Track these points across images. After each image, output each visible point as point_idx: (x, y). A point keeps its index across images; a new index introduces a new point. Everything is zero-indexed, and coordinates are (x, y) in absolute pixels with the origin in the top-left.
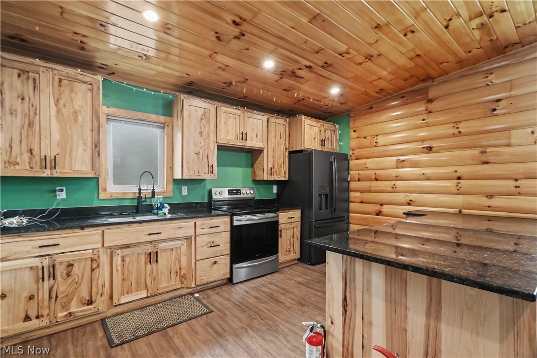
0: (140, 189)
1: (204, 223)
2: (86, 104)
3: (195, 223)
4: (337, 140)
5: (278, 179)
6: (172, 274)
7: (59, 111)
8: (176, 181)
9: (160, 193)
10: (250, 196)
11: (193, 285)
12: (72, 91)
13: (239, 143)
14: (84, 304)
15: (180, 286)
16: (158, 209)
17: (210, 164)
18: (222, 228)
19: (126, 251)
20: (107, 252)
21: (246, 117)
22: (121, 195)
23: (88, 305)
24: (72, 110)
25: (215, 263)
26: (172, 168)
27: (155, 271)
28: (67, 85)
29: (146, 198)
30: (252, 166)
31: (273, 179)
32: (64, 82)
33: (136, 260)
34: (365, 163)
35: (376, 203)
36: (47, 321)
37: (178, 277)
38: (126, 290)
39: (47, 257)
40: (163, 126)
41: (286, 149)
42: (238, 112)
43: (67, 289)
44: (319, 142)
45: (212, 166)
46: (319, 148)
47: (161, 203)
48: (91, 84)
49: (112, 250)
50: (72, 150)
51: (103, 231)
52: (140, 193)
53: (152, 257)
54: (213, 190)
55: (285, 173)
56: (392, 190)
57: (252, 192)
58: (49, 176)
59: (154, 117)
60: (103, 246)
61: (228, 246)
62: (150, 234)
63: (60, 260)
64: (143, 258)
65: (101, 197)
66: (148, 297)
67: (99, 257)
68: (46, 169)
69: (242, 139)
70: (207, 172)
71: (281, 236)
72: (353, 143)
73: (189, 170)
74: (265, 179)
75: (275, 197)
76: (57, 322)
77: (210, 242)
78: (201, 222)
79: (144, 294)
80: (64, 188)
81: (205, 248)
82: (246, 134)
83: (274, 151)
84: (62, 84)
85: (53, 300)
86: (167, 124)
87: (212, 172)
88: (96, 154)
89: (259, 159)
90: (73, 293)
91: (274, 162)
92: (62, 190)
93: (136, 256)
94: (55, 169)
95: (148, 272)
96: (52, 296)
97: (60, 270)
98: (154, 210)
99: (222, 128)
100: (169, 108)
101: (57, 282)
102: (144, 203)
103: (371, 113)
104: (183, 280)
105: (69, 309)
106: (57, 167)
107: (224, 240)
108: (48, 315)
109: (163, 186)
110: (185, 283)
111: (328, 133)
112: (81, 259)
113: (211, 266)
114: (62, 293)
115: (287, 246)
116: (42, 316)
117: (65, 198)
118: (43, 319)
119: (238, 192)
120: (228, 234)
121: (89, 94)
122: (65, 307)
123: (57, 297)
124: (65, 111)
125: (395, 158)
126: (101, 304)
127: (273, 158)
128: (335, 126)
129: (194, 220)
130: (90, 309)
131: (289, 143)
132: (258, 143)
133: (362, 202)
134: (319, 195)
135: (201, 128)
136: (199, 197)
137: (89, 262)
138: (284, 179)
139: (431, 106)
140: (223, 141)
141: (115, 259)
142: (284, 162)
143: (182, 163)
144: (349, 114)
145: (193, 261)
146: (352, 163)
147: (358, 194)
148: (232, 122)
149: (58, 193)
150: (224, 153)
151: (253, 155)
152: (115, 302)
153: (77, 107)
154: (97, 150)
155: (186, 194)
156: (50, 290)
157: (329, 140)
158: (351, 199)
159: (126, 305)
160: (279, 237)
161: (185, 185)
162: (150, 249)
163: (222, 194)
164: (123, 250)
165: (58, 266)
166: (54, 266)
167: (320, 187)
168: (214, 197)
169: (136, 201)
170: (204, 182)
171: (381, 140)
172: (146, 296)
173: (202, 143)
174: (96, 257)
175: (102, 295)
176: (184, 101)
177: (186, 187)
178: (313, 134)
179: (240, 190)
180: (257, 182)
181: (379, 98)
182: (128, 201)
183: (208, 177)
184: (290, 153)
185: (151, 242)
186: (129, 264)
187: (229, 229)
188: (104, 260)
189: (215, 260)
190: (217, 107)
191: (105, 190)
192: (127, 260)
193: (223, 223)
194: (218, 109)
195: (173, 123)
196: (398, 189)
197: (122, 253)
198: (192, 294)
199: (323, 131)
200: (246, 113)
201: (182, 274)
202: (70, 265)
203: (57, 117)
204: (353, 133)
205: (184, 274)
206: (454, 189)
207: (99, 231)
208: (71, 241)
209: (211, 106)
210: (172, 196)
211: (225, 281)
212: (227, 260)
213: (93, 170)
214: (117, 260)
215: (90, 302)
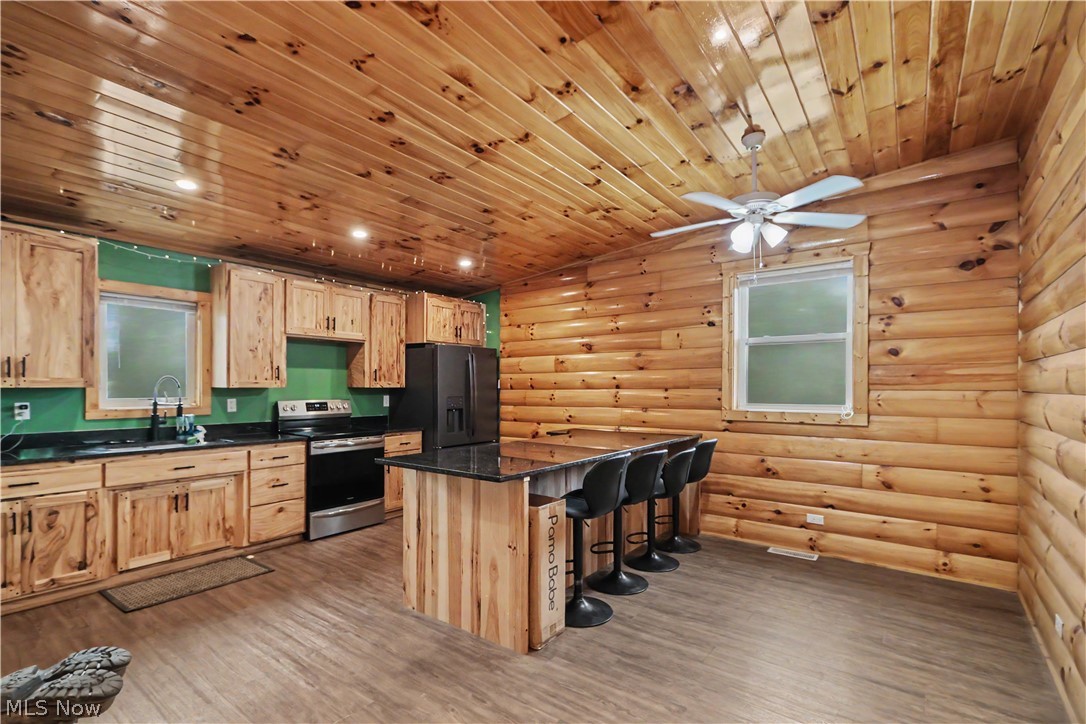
0: (155, 404)
1: (263, 453)
2: (74, 283)
3: (249, 452)
4: (483, 327)
5: (388, 386)
6: (211, 527)
7: (29, 293)
8: (217, 393)
9: (190, 410)
10: (342, 411)
11: (245, 544)
12: (51, 262)
13: (323, 334)
14: (73, 569)
15: (223, 545)
16: (185, 433)
17: (275, 367)
18: (291, 460)
19: (138, 494)
20: (108, 495)
21: (334, 295)
22: (122, 413)
23: (80, 569)
24: (51, 290)
25: (281, 510)
26: (209, 371)
27: (183, 523)
28: (43, 254)
29: (165, 417)
30: (347, 366)
31: (378, 386)
32: (39, 250)
33: (154, 506)
34: (519, 363)
35: (531, 421)
36: (19, 590)
37: (221, 531)
38: (137, 550)
39: (19, 501)
40: (195, 306)
41: (401, 341)
42: (321, 287)
43: (48, 546)
44: (453, 330)
45: (278, 368)
46: (451, 339)
47: (191, 425)
48: (81, 252)
49: (116, 493)
50: (49, 348)
51: (104, 465)
52: (155, 410)
53: (180, 502)
54: (281, 405)
55: (399, 377)
56: (549, 401)
57: (346, 406)
58: (13, 387)
59: (179, 293)
60: (104, 485)
61: (302, 485)
62: (176, 469)
63: (39, 505)
64: (164, 504)
65: (89, 416)
66: (171, 561)
67: (97, 501)
68: (9, 376)
69: (328, 328)
70: (269, 376)
71: (389, 471)
72: (505, 333)
73: (239, 375)
74: (367, 386)
75: (386, 413)
76: (33, 592)
77: (273, 480)
78: (258, 451)
79: (166, 556)
80: (28, 404)
81: (265, 489)
82: (334, 320)
83: (380, 345)
84: (35, 252)
85: (28, 561)
86: (202, 303)
87: (278, 378)
88: (88, 353)
89: (358, 356)
90: (58, 551)
91: (380, 360)
92: (26, 407)
93: (153, 501)
94: (24, 376)
95: (173, 523)
96: (27, 556)
97: (39, 519)
98: (179, 435)
99: (295, 311)
100: (205, 281)
101: (33, 536)
102: (161, 426)
103: (526, 292)
104: (229, 535)
105: (51, 573)
106: (26, 373)
107: (295, 478)
108: (20, 582)
109: (195, 400)
110: (232, 540)
111: (467, 319)
112: (70, 504)
113: (275, 515)
114: (42, 551)
115: (398, 486)
116: (11, 584)
117: (29, 418)
118: (12, 588)
119: (323, 406)
120: (303, 469)
121: (78, 266)
122: (45, 570)
123: (33, 557)
124: (39, 292)
125: (554, 357)
126: (99, 568)
127: (380, 355)
128: (480, 306)
129: (248, 448)
130: (83, 575)
131: (406, 333)
132: (354, 334)
133: (515, 420)
134: (449, 411)
135: (259, 312)
136: (256, 414)
137: (82, 509)
138: (398, 386)
139: (591, 291)
140: (295, 330)
141: (120, 504)
142: (398, 361)
143: (229, 364)
144: (499, 290)
145: (245, 507)
146: (503, 362)
147: (510, 408)
148: (310, 304)
149: (17, 411)
150: (297, 348)
151: (349, 350)
152: (122, 565)
153: (58, 286)
154: (89, 347)
155: (235, 410)
156: (24, 547)
157: (468, 329)
158: (502, 416)
159: (136, 572)
160: (386, 473)
161: (232, 397)
162: (176, 489)
163: (295, 409)
164: (134, 492)
165: (35, 514)
166: (30, 514)
167: (450, 398)
168: (282, 414)
169: (149, 422)
170: (264, 395)
171: (537, 331)
172: (168, 558)
173: (261, 334)
174: (92, 501)
175: (100, 557)
176: (232, 274)
177: (234, 400)
178: (442, 320)
179: (326, 403)
180: (356, 391)
181: (532, 273)
182: (135, 422)
183: (272, 384)
184: (408, 346)
185: (177, 481)
186: (142, 513)
187: (303, 459)
188: (105, 506)
189: (279, 507)
190: (286, 281)
191: (95, 406)
192: (140, 506)
193: (294, 452)
194: (288, 283)
195: (211, 302)
196: (557, 401)
197: (132, 496)
198: (243, 556)
199: (458, 316)
200: (334, 289)
201: (227, 527)
202: (54, 513)
203: (27, 300)
204: (504, 318)
205: (231, 527)
206: (611, 400)
207: (96, 465)
208: (55, 478)
209: (276, 278)
210: (209, 413)
211: (297, 538)
212: (301, 506)
213: (82, 376)
214: (125, 506)
215: (83, 565)
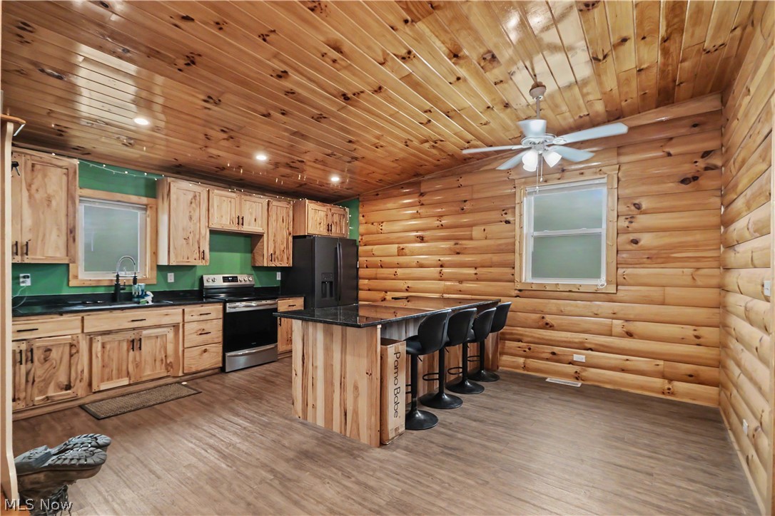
0: (118, 276)
1: (193, 311)
2: (61, 188)
3: (184, 310)
4: (347, 224)
5: (280, 266)
6: (157, 362)
7: (30, 196)
8: (161, 269)
9: (142, 280)
10: (248, 283)
11: (181, 374)
12: (45, 176)
13: (235, 228)
14: (62, 389)
15: (165, 374)
16: (139, 297)
17: (201, 250)
18: (212, 316)
19: (107, 338)
20: (86, 338)
21: (243, 200)
22: (94, 282)
23: (66, 390)
24: (46, 195)
25: (205, 351)
26: (155, 254)
27: (138, 359)
28: (41, 170)
29: (124, 285)
30: (252, 251)
31: (273, 265)
32: (38, 167)
33: (118, 347)
34: (372, 249)
35: (381, 291)
36: (24, 404)
37: (164, 365)
38: (106, 378)
39: (24, 342)
40: (145, 208)
41: (290, 234)
42: (233, 195)
43: (44, 373)
44: (326, 227)
45: (203, 252)
46: (325, 233)
47: (142, 291)
48: (67, 169)
49: (91, 337)
50: (44, 235)
51: (83, 317)
52: (118, 280)
53: (135, 344)
54: (205, 277)
55: (288, 259)
56: (393, 276)
57: (251, 279)
58: (20, 262)
59: (134, 198)
60: (83, 332)
61: (220, 334)
62: (133, 321)
63: (37, 344)
64: (125, 346)
65: (71, 284)
66: (130, 385)
67: (78, 342)
68: (17, 255)
69: (238, 224)
70: (197, 257)
71: (280, 325)
72: (362, 229)
73: (176, 256)
74: (265, 265)
75: (279, 285)
76: (34, 405)
77: (200, 330)
78: (190, 309)
79: (125, 382)
80: (29, 275)
81: (195, 336)
82: (243, 218)
83: (275, 236)
84: (35, 168)
85: (30, 384)
86: (150, 206)
87: (203, 258)
88: (71, 240)
89: (259, 244)
90: (51, 377)
91: (275, 247)
92: (28, 277)
93: (116, 343)
94: (27, 255)
95: (131, 359)
96: (30, 380)
97: (38, 355)
98: (134, 298)
99: (215, 211)
100: (152, 190)
101: (34, 366)
102: (122, 291)
103: (377, 200)
104: (169, 368)
105: (45, 392)
106: (29, 253)
107: (216, 328)
108: (25, 398)
109: (145, 273)
110: (171, 371)
111: (336, 218)
112: (60, 344)
113: (201, 354)
114: (40, 377)
115: (287, 335)
116: (19, 399)
117: (30, 285)
118: (20, 402)
119: (235, 279)
120: (221, 322)
121: (65, 178)
122: (42, 390)
123: (34, 381)
124: (38, 196)
125: (397, 245)
126: (80, 389)
127: (275, 243)
128: (345, 210)
129: (183, 307)
130: (69, 394)
131: (293, 227)
132: (257, 228)
133: (369, 290)
134: (323, 282)
135: (190, 212)
136: (187, 284)
137: (67, 348)
138: (287, 265)
139: (423, 199)
140: (216, 225)
141: (94, 345)
142: (287, 247)
143: (168, 248)
144: (358, 198)
145: (181, 349)
146: (361, 249)
147: (366, 281)
148: (226, 206)
149: (21, 280)
150: (217, 238)
151: (253, 240)
152: (95, 388)
153: (50, 191)
154: (72, 235)
155: (173, 281)
156: (28, 374)
157: (336, 225)
158: (360, 287)
159: (105, 393)
160: (278, 325)
161: (171, 271)
162: (131, 335)
163: (215, 281)
164: (104, 336)
165: (35, 351)
166: (32, 351)
167: (323, 273)
168: (206, 284)
169: (113, 288)
170: (194, 269)
171: (385, 227)
172: (127, 383)
173: (192, 228)
174: (75, 342)
175: (80, 382)
176: (172, 185)
177: (173, 274)
178: (318, 219)
179: (237, 277)
180: (257, 269)
181: (382, 186)
182: (103, 288)
183: (199, 263)
184: (294, 238)
185: (134, 329)
186: (109, 351)
187: (221, 316)
188: (84, 346)
189: (204, 348)
190: (209, 191)
191: (76, 277)
192: (108, 347)
193: (215, 310)
194: (210, 192)
195: (157, 205)
196: (399, 276)
197: (103, 339)
198: (179, 383)
199: (330, 216)
200: (243, 196)
201: (168, 362)
202: (48, 350)
203: (29, 202)
204: (362, 218)
205: (171, 362)
206: (437, 276)
207: (78, 317)
208: (49, 326)
209: (202, 188)
210: (155, 283)
211: (217, 370)
212: (219, 348)
213: (67, 256)
214: (97, 347)
215: (68, 387)
